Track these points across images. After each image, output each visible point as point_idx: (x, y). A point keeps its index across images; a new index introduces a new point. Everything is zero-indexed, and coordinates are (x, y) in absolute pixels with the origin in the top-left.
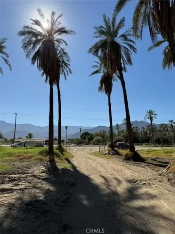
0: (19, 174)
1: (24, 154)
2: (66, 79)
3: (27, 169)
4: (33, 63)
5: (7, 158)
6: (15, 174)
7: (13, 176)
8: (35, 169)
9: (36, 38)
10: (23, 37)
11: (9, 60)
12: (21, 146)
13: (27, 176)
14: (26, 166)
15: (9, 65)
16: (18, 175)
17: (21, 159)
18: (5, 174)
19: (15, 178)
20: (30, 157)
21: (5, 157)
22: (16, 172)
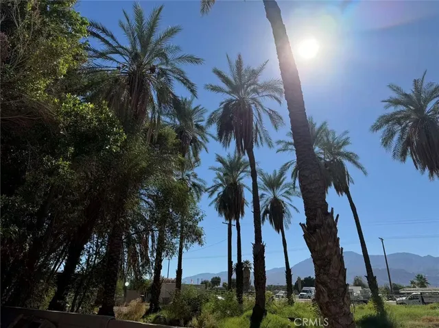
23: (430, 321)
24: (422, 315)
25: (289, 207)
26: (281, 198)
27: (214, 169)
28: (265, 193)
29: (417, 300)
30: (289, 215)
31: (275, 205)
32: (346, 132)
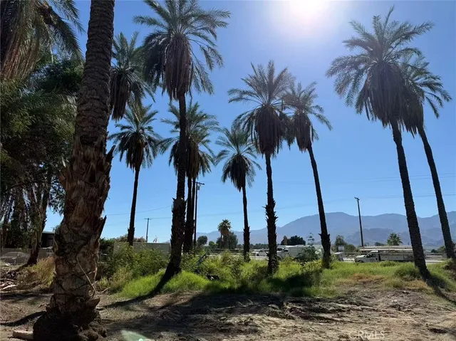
0: (351, 303)
1: (369, 275)
2: (437, 116)
3: (366, 299)
4: (360, 111)
5: (341, 280)
6: (346, 303)
7: (341, 305)
8: (380, 300)
9: (356, 68)
10: (335, 77)
11: (324, 115)
12: (372, 261)
13: (363, 309)
14: (366, 295)
15: (327, 123)
16: (350, 306)
17: (364, 283)
18: (330, 302)
19: (343, 308)
20: (378, 281)
21: (338, 277)
22: (346, 301)
23: (361, 278)
24: (354, 272)
25: (254, 165)
26: (246, 155)
27: (168, 122)
28: (228, 149)
29: (375, 258)
30: (253, 173)
31: (237, 162)
32: (315, 83)
